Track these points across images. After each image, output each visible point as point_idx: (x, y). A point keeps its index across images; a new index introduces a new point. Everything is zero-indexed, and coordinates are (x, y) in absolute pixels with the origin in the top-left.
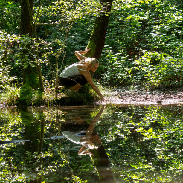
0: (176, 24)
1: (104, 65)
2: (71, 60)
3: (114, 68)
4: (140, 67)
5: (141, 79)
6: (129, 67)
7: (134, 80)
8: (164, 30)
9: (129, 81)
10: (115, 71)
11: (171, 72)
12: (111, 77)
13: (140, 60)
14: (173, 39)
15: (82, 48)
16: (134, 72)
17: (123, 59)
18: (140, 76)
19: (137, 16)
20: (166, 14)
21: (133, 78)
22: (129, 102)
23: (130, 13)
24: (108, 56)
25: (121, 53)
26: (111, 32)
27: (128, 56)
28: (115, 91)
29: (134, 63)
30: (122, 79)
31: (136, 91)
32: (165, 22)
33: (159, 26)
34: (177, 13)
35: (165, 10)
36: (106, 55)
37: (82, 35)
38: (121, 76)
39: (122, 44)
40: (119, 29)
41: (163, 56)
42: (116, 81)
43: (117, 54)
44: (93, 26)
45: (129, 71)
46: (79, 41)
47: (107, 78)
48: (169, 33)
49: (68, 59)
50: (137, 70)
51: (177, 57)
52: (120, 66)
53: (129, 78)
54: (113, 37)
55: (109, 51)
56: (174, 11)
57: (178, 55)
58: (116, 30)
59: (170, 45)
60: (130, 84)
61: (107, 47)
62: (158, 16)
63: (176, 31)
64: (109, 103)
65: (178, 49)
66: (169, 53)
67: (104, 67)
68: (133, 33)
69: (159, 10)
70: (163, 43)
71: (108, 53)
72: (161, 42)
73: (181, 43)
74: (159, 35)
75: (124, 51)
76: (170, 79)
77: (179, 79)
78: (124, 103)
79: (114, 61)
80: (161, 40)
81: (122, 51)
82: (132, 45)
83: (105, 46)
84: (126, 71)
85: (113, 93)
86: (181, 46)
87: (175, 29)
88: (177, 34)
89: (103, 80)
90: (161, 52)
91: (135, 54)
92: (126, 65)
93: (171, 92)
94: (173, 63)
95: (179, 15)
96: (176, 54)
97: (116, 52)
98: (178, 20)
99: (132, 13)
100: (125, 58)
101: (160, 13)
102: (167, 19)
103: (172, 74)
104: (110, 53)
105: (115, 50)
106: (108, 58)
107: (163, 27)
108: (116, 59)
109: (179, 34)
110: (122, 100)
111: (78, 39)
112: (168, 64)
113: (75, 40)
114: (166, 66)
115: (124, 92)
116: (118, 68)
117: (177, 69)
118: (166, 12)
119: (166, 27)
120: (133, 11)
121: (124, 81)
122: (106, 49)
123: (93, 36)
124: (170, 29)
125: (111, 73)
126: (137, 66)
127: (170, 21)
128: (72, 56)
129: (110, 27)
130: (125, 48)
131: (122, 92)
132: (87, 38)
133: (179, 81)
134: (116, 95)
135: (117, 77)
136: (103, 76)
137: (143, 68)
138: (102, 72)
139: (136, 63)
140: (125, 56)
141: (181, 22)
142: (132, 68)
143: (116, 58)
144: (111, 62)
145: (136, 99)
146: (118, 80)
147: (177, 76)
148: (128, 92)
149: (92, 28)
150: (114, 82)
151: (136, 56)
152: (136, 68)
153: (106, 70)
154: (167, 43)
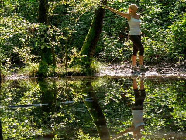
0: (156, 14)
1: (101, 46)
2: (76, 42)
3: (109, 48)
4: (128, 47)
5: (129, 57)
6: (120, 48)
7: (124, 57)
8: (146, 19)
9: (120, 58)
10: (109, 51)
11: (152, 51)
12: (107, 55)
13: (129, 42)
14: (153, 26)
15: (85, 33)
16: (124, 51)
17: (116, 42)
18: (129, 54)
19: (126, 9)
20: (148, 7)
21: (123, 56)
22: (120, 74)
23: (121, 6)
24: (104, 39)
25: (114, 37)
26: (107, 21)
27: (119, 40)
28: (109, 66)
29: (124, 44)
30: (115, 57)
31: (126, 66)
32: (147, 13)
33: (142, 16)
34: (156, 6)
35: (147, 4)
36: (103, 38)
37: (85, 24)
38: (114, 54)
39: (115, 30)
40: (112, 18)
41: (146, 39)
42: (111, 58)
43: (111, 38)
44: (93, 16)
45: (120, 50)
46: (83, 28)
47: (104, 56)
48: (150, 21)
49: (74, 42)
50: (126, 49)
51: (156, 40)
52: (113, 47)
53: (120, 56)
54: (108, 25)
55: (105, 35)
56: (154, 4)
57: (157, 38)
58: (110, 19)
59: (151, 30)
60: (121, 60)
61: (104, 32)
62: (142, 9)
63: (155, 20)
64: (105, 75)
65: (157, 33)
66: (150, 37)
67: (101, 47)
68: (123, 21)
69: (143, 4)
70: (146, 29)
71: (105, 37)
72: (144, 28)
73: (159, 29)
74: (143, 23)
75: (117, 35)
76: (151, 56)
77: (158, 57)
78: (117, 75)
79: (109, 43)
80: (144, 27)
81: (115, 35)
82: (122, 31)
83: (102, 31)
84: (118, 51)
85: (108, 67)
86: (159, 31)
87: (155, 18)
88: (156, 22)
89: (100, 57)
90: (144, 36)
91: (125, 38)
92: (118, 46)
93: (152, 66)
94: (153, 44)
95: (158, 8)
96: (156, 37)
97: (110, 36)
98: (157, 12)
99: (122, 6)
100: (117, 41)
101: (144, 6)
102: (149, 11)
103: (152, 53)
104: (106, 37)
105: (110, 35)
106: (104, 40)
107: (146, 17)
108: (111, 42)
109: (158, 22)
110: (115, 73)
111: (82, 26)
112: (149, 46)
113: (79, 27)
114: (148, 47)
115: (117, 67)
116: (112, 48)
117: (156, 49)
118: (148, 5)
119: (148, 17)
120: (123, 5)
121: (117, 58)
122: (103, 34)
123: (93, 24)
124: (151, 18)
125: (107, 52)
126: (126, 46)
127: (151, 12)
128: (77, 39)
129: (106, 17)
130: (117, 33)
131: (115, 67)
132: (89, 26)
133: (158, 58)
134: (110, 69)
135: (111, 55)
136: (101, 54)
137: (131, 48)
138: (100, 51)
139: (125, 45)
140: (117, 39)
141: (159, 13)
142: (122, 48)
143: (110, 40)
144: (107, 44)
145: (126, 72)
146: (112, 58)
147: (156, 54)
148: (119, 67)
149: (92, 18)
150: (109, 59)
151: (125, 39)
152: (125, 48)
153: (103, 50)
154: (149, 29)
